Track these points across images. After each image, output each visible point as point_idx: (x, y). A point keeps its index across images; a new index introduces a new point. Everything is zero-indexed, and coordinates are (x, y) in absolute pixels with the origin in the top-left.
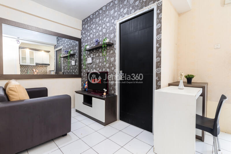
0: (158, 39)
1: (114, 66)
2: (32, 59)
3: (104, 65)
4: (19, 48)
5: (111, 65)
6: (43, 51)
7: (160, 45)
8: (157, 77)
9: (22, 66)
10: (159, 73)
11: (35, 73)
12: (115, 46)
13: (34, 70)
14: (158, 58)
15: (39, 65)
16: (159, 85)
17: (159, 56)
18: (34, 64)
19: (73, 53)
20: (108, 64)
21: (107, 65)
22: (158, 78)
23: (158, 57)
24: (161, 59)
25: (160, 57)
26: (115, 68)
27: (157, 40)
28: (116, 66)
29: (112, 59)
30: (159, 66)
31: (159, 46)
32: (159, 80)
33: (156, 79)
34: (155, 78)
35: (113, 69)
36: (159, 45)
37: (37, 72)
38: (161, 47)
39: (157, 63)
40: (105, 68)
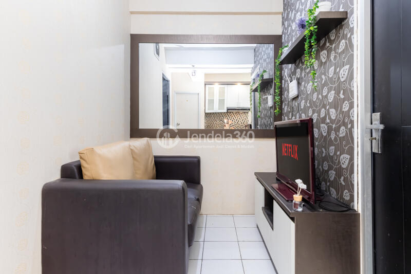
1: (349, 95)
2: (222, 102)
3: (322, 96)
4: (205, 85)
5: (342, 96)
6: (239, 84)
9: (207, 115)
11: (227, 125)
12: (351, 19)
13: (226, 121)
15: (234, 111)
18: (224, 109)
19: (270, 75)
20: (333, 92)
21: (331, 97)
26: (351, 106)
28: (353, 98)
29: (344, 72)
35: (346, 107)
37: (230, 123)
40: (324, 106)
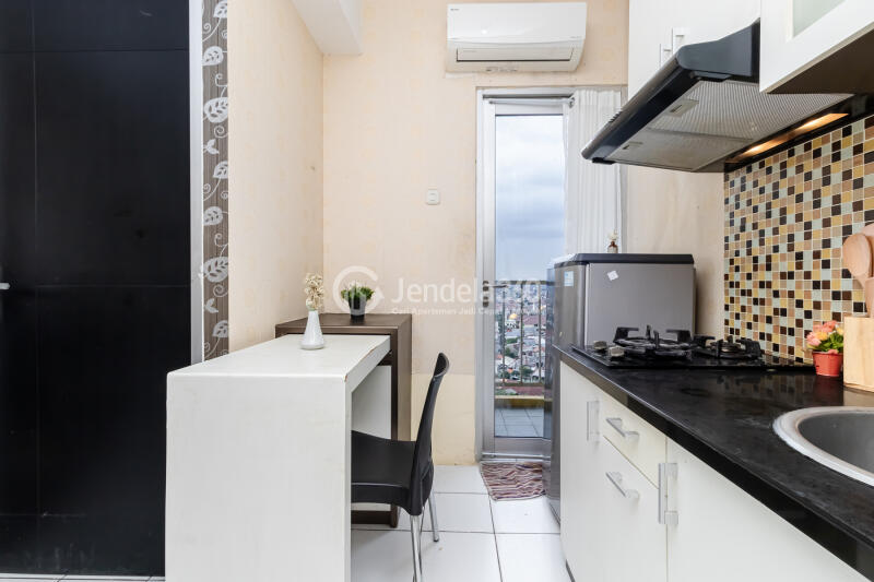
0: (213, 120)
7: (222, 145)
8: (212, 301)
10: (221, 283)
14: (215, 208)
16: (221, 336)
17: (218, 196)
22: (215, 305)
23: (212, 205)
24: (226, 217)
25: (224, 205)
27: (206, 122)
30: (217, 246)
31: (215, 152)
32: (220, 313)
33: (206, 312)
34: (200, 306)
36: (216, 146)
38: (226, 159)
39: (210, 231)
